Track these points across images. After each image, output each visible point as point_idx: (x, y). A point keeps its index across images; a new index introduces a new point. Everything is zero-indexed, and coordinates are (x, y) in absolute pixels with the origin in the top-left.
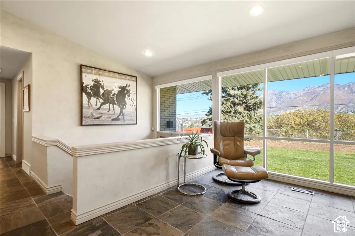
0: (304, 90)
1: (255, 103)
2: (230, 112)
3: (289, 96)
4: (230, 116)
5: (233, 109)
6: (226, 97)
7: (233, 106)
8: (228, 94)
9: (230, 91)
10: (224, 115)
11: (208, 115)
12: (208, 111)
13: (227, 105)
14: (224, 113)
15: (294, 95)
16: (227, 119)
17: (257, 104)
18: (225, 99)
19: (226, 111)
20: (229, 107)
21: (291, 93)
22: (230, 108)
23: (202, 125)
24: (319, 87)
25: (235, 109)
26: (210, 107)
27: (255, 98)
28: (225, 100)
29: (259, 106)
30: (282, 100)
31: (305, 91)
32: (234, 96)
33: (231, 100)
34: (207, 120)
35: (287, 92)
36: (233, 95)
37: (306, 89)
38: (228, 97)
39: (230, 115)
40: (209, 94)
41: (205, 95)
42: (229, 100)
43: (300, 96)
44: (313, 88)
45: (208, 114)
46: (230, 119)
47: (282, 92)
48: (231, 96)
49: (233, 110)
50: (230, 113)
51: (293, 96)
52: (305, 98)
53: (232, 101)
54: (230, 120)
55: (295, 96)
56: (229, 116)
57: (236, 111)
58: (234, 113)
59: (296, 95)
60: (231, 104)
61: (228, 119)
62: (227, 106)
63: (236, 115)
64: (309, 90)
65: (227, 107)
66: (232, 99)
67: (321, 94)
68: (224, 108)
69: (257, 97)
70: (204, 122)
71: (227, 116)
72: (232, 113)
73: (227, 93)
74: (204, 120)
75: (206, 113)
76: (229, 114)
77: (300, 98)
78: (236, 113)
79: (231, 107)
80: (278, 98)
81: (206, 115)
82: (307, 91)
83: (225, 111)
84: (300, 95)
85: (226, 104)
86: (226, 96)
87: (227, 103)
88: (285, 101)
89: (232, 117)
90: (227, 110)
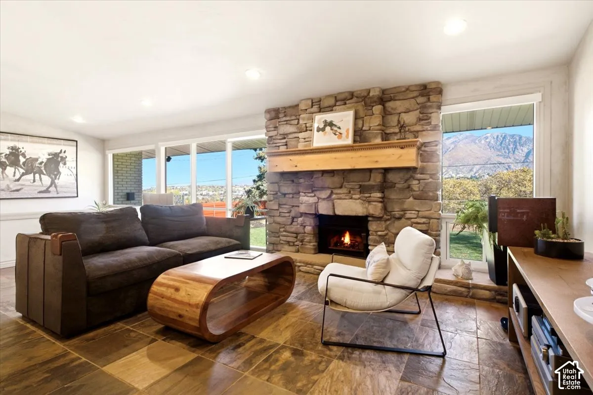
67: (451, 148)
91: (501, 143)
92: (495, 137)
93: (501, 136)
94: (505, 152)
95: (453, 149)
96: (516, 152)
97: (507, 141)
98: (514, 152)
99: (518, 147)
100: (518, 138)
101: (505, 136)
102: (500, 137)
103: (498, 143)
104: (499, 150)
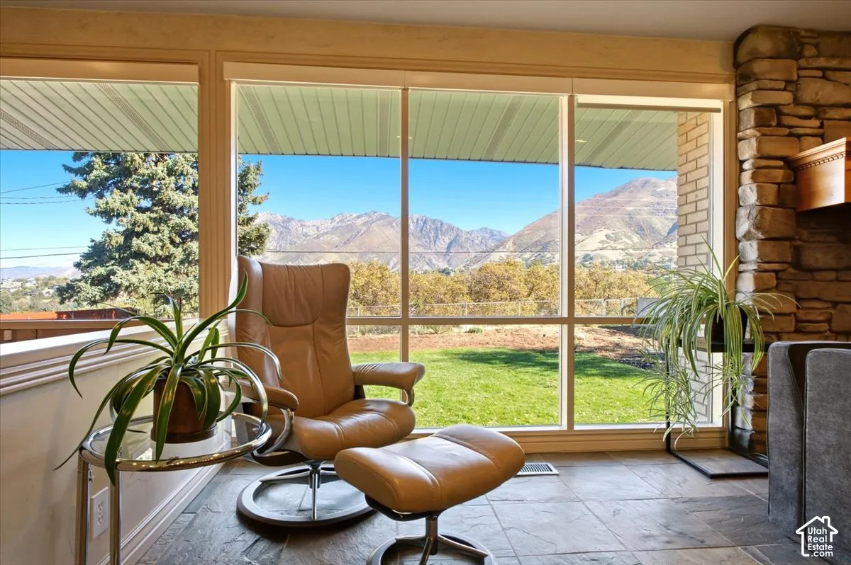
0: (332, 219)
1: (244, 237)
2: (167, 259)
3: (305, 230)
4: (170, 272)
5: (180, 249)
6: (157, 212)
7: (178, 240)
8: (160, 203)
9: (171, 193)
10: (149, 269)
11: (88, 266)
12: (86, 251)
13: (160, 235)
14: (148, 262)
15: (315, 229)
16: (159, 281)
17: (250, 241)
18: (154, 215)
19: (157, 255)
20: (167, 242)
21: (307, 224)
22: (171, 247)
23: (62, 302)
24: (358, 217)
25: (184, 251)
26: (93, 241)
27: (243, 221)
28: (151, 218)
29: (253, 246)
30: (289, 238)
31: (335, 223)
32: (180, 211)
33: (172, 222)
34: (82, 284)
35: (299, 221)
36: (177, 207)
37: (337, 219)
38: (162, 213)
39: (171, 269)
40: (90, 195)
41: (73, 196)
42: (166, 221)
43: (326, 233)
44: (348, 219)
45: (85, 263)
46: (170, 280)
47: (290, 220)
48: (172, 210)
49: (179, 253)
50: (168, 262)
51: (311, 232)
52: (336, 239)
53: (177, 225)
54: (170, 284)
55: (316, 232)
56: (166, 271)
57: (189, 255)
58: (182, 262)
59: (318, 228)
60: (174, 235)
61: (165, 280)
62: (161, 240)
63: (189, 268)
64: (342, 221)
65: (161, 244)
66: (175, 219)
67: (363, 231)
68: (150, 244)
69: (251, 219)
70: (68, 291)
71: (160, 271)
72: (176, 262)
73: (160, 199)
74: (68, 284)
75: (77, 259)
76: (166, 265)
77: (326, 236)
78: (190, 263)
79: (172, 242)
80: (281, 233)
81: (78, 265)
82: (338, 222)
83: (154, 254)
84: (325, 231)
85: (155, 233)
86: (156, 208)
87: (159, 231)
88: (295, 243)
89: (177, 273)
90: (160, 253)
91: (422, 229)
92: (415, 221)
93: (422, 220)
94: (426, 242)
95: (365, 232)
96: (437, 242)
97: (428, 227)
98: (435, 241)
99: (440, 236)
100: (439, 224)
101: (426, 220)
102: (420, 220)
103: (418, 229)
104: (419, 239)
